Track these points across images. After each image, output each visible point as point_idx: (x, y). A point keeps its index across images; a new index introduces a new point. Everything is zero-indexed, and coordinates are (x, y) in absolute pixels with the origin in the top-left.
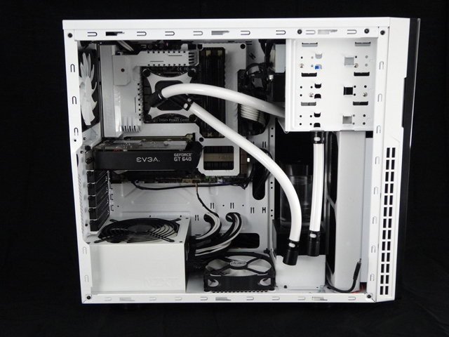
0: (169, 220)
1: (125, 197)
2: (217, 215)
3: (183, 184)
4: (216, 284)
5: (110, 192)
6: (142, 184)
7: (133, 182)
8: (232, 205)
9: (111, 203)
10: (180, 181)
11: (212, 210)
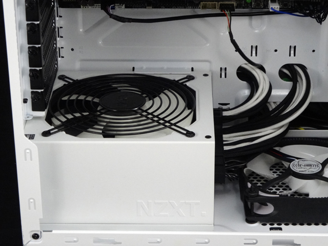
0: (171, 78)
1: (86, 31)
2: (262, 68)
3: (200, 11)
4: (269, 210)
5: (59, 22)
6: (121, 11)
7: (104, 8)
8: (293, 49)
9: (60, 43)
10: (195, 5)
11: (254, 59)
